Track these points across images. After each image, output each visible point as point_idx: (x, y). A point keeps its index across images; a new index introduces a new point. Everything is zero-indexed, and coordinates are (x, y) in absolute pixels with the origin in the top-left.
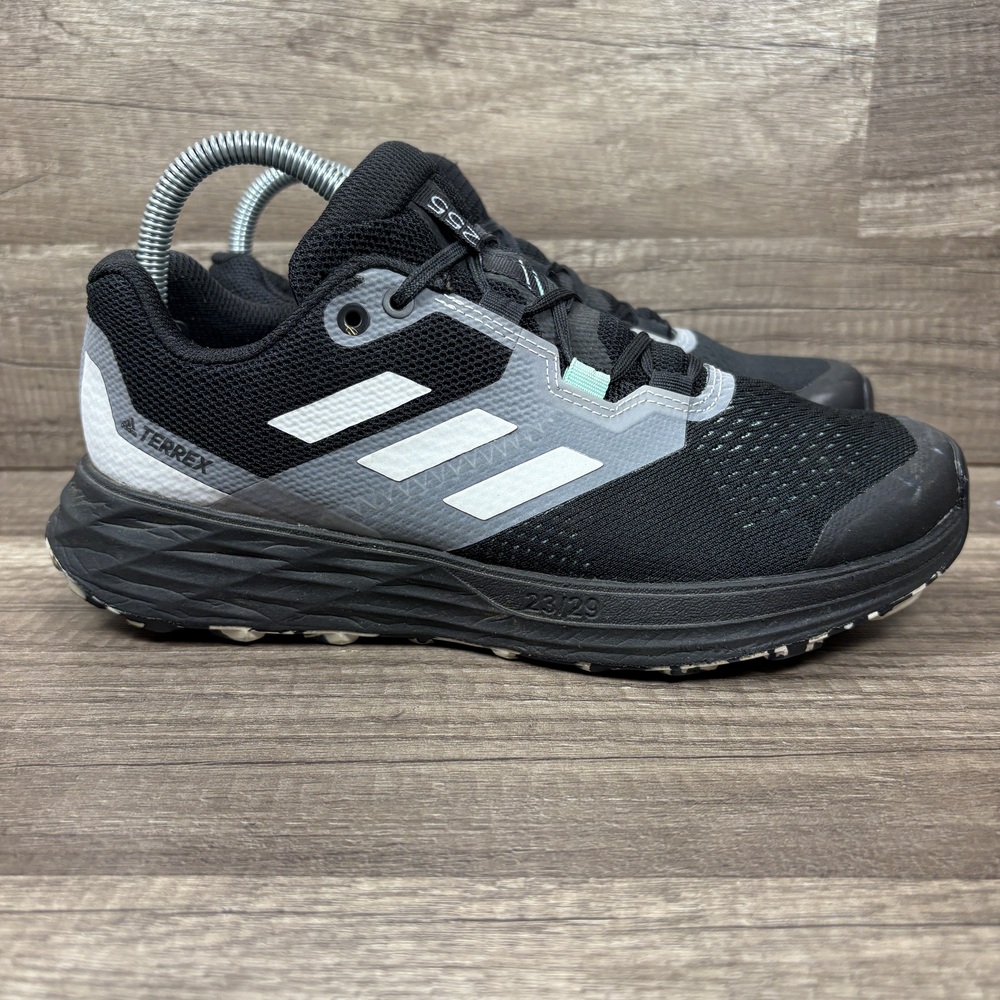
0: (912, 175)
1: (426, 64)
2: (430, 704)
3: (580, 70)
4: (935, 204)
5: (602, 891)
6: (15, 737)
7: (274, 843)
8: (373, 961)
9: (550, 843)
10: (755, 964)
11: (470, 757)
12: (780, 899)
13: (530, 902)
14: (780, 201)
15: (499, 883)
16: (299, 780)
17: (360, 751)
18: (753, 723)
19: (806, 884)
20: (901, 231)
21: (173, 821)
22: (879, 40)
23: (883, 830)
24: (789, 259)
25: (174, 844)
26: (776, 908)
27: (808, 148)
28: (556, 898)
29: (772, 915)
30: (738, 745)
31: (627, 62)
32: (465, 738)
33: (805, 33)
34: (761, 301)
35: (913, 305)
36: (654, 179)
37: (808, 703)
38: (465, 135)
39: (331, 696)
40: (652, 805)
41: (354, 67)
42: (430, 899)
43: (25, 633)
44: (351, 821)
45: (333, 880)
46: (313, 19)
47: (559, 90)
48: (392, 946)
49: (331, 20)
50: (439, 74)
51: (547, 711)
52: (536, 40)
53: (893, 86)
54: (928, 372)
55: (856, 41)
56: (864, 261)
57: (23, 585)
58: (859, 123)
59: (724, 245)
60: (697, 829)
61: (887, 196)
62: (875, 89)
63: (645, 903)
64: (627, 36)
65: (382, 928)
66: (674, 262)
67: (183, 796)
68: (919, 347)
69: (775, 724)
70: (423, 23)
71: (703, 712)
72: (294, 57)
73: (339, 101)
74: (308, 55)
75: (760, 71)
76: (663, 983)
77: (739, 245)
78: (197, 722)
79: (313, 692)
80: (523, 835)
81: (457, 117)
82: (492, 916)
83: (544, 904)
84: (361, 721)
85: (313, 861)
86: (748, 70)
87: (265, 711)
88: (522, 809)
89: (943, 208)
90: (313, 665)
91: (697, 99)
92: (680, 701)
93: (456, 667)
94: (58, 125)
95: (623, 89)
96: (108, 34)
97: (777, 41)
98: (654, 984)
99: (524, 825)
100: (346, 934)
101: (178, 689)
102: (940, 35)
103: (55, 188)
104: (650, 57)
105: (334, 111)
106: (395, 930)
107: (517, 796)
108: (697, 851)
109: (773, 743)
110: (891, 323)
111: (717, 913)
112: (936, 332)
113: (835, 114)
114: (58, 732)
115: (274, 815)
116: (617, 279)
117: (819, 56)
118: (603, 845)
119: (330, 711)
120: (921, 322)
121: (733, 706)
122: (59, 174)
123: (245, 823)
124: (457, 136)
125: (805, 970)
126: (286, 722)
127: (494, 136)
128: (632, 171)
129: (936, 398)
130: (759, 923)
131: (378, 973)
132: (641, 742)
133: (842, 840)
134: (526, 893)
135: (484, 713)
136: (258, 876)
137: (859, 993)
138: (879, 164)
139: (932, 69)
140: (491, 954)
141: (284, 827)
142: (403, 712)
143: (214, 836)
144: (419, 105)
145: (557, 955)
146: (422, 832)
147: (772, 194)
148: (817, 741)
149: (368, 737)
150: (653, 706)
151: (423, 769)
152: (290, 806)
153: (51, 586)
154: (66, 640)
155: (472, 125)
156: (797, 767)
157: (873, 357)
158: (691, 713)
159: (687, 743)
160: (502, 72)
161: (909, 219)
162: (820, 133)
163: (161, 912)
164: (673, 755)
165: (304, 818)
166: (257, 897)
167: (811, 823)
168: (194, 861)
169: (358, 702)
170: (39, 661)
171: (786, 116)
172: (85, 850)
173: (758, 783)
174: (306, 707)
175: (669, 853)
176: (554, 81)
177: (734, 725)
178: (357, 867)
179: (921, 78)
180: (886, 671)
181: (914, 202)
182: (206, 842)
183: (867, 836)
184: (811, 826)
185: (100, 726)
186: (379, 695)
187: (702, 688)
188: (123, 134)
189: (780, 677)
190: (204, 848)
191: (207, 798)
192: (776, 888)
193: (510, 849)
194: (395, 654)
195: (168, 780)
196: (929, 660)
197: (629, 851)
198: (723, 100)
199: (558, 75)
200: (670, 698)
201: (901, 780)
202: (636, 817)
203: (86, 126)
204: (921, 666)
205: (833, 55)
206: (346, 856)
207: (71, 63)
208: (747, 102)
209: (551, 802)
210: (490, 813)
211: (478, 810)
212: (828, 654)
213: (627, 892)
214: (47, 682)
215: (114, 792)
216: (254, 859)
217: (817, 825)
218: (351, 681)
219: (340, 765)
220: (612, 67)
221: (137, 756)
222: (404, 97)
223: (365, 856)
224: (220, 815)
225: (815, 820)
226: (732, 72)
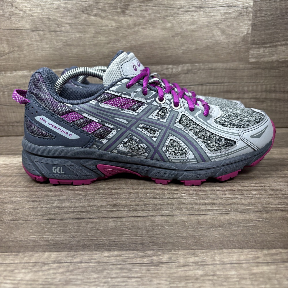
0: (265, 43)
1: (122, 15)
2: (126, 201)
3: (167, 16)
4: (272, 51)
5: (175, 254)
6: (5, 213)
7: (80, 242)
8: (108, 276)
9: (160, 240)
10: (221, 275)
11: (137, 215)
12: (228, 256)
13: (155, 258)
14: (226, 52)
15: (145, 252)
16: (87, 223)
17: (105, 214)
18: (220, 204)
19: (236, 251)
20: (262, 60)
21: (51, 236)
22: (254, 4)
23: (258, 235)
24: (229, 69)
25: (51, 243)
26: (227, 258)
27: (234, 36)
28: (162, 257)
29: (226, 260)
30: (216, 210)
31: (180, 13)
32: (136, 210)
33: (232, 3)
34: (222, 81)
35: (266, 81)
36: (189, 47)
37: (236, 198)
38: (134, 36)
39: (97, 199)
40: (191, 228)
41: (101, 17)
42: (125, 257)
43: (9, 183)
44: (102, 235)
45: (97, 252)
46: (89, 4)
47: (161, 22)
48: (114, 271)
49: (94, 4)
50: (126, 18)
51: (160, 202)
52: (153, 7)
53: (258, 18)
54: (271, 101)
55: (247, 5)
56: (251, 69)
57: (9, 169)
58: (249, 29)
59: (210, 65)
60: (204, 235)
61: (257, 49)
62: (253, 18)
63: (188, 257)
64: (180, 5)
65: (111, 266)
66: (196, 71)
67: (54, 229)
68: (268, 93)
69: (227, 204)
70: (121, 4)
71: (205, 201)
72: (84, 15)
73: (97, 27)
74: (88, 14)
75: (219, 14)
76: (194, 281)
77: (215, 65)
78: (58, 207)
79: (92, 198)
80: (152, 238)
81: (131, 31)
82: (143, 262)
83: (158, 258)
84: (106, 206)
85: (91, 247)
86: (216, 14)
87: (78, 204)
88: (152, 231)
89: (274, 53)
90: (92, 190)
91: (201, 23)
92: (199, 198)
93: (133, 190)
94: (17, 37)
95: (179, 21)
96: (30, 10)
97: (224, 5)
98: (190, 281)
99: (153, 235)
100: (100, 268)
101: (53, 198)
102: (272, 2)
103: (16, 55)
104: (187, 11)
105: (96, 30)
106: (115, 267)
107: (151, 227)
108: (204, 242)
109: (226, 210)
110: (260, 87)
111: (210, 260)
112: (273, 89)
113: (241, 26)
114: (18, 211)
115: (80, 234)
116: (179, 76)
117: (237, 9)
118: (176, 241)
119: (96, 203)
120: (269, 86)
121: (214, 199)
122: (18, 51)
123: (72, 236)
124: (132, 36)
125: (235, 276)
126: (84, 207)
127: (142, 36)
128: (183, 45)
129: (274, 108)
130: (222, 263)
131: (110, 280)
132: (187, 210)
133: (246, 238)
134: (153, 255)
135: (141, 203)
136: (75, 251)
137: (252, 283)
138: (255, 40)
139: (270, 12)
140: (143, 273)
141: (83, 237)
142: (118, 203)
143: (62, 240)
144: (120, 28)
145: (162, 273)
146: (123, 238)
147: (224, 50)
148: (239, 209)
149: (108, 211)
150: (191, 200)
151: (124, 219)
152: (85, 231)
153: (17, 169)
154: (21, 184)
156: (233, 217)
157: (255, 97)
158: (202, 201)
159: (201, 210)
160: (144, 17)
161: (264, 56)
162: (237, 32)
163: (46, 263)
164: (197, 214)
165: (89, 234)
166: (75, 258)
167: (237, 233)
168: (56, 248)
169: (105, 201)
170: (13, 191)
171: (227, 27)
172: (25, 245)
173: (222, 222)
174: (90, 202)
175: (195, 243)
176: (159, 19)
177: (215, 205)
178: (104, 248)
179: (266, 15)
180: (260, 188)
181: (265, 51)
182: (60, 242)
183: (254, 236)
184: (237, 234)
185: (30, 209)
186: (111, 198)
187: (205, 194)
188: (36, 39)
189: (228, 190)
190: (59, 244)
191: (60, 229)
192: (227, 252)
193: (148, 242)
194: (115, 186)
195: (49, 224)
196: (272, 184)
197: (184, 242)
198: (209, 23)
199: (160, 18)
200: (196, 197)
201: (264, 220)
202: (186, 232)
203: (25, 37)
204: (270, 186)
205: (240, 9)
206: (101, 245)
207: (20, 19)
208: (216, 24)
209: (160, 228)
210: (143, 232)
211: (139, 231)
212: (242, 183)
213: (183, 254)
214: (15, 197)
215: (34, 228)
216: (74, 247)
217: (239, 233)
218: (103, 194)
219: (99, 219)
220: (176, 15)
221: (41, 217)
222: (116, 25)
223: (106, 245)
224: (64, 234)
225: (239, 232)
226: (211, 15)
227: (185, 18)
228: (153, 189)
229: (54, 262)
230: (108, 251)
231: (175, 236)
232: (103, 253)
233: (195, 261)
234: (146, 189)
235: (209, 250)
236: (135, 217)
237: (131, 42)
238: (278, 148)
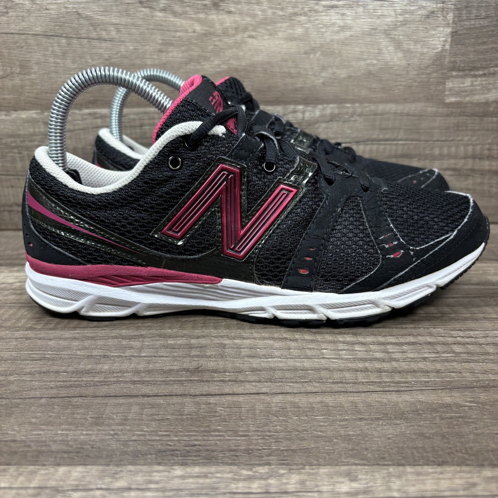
0: (475, 68)
1: (214, 12)
2: (216, 361)
3: (296, 14)
4: (486, 84)
5: (313, 474)
7: (128, 445)
9: (284, 445)
11: (238, 392)
12: (415, 480)
13: (272, 481)
14: (403, 83)
15: (254, 470)
16: (143, 406)
17: (177, 389)
18: (395, 371)
19: (430, 470)
20: (468, 99)
21: (72, 432)
23: (472, 436)
24: (408, 115)
25: (71, 446)
26: (413, 485)
27: (418, 55)
28: (287, 479)
30: (388, 384)
31: (321, 10)
32: (235, 381)
34: (393, 137)
35: (474, 139)
36: (335, 73)
37: (425, 359)
38: (234, 50)
39: (162, 357)
40: (341, 421)
41: (175, 14)
42: (215, 480)
44: (171, 431)
45: (160, 468)
47: (285, 25)
50: (220, 17)
51: (281, 365)
53: (464, 21)
54: (482, 174)
56: (448, 115)
58: (445, 41)
59: (373, 107)
60: (366, 435)
61: (459, 80)
62: (454, 22)
63: (338, 482)
66: (346, 117)
67: (78, 417)
68: (477, 160)
69: (408, 372)
71: (367, 365)
72: (143, 9)
73: (168, 33)
74: (150, 8)
75: (393, 13)
77: (381, 107)
78: (88, 372)
79: (152, 354)
80: (268, 439)
81: (230, 41)
82: (250, 491)
83: (280, 482)
84: (178, 371)
85: (149, 456)
86: (386, 13)
87: (125, 366)
88: (267, 424)
90: (153, 339)
91: (358, 29)
92: (355, 358)
93: (231, 339)
94: (18, 47)
95: (319, 24)
99: (268, 434)
101: (79, 353)
103: (17, 81)
104: (333, 7)
105: (164, 38)
107: (264, 416)
108: (367, 449)
109: (407, 383)
110: (462, 148)
111: (380, 488)
112: (486, 152)
113: (433, 36)
114: (12, 378)
115: (128, 428)
116: (316, 126)
117: (424, 4)
118: (313, 446)
119: (161, 365)
120: (478, 147)
121: (384, 361)
122: (19, 73)
123: (112, 432)
124: (230, 51)
126: (137, 372)
127: (250, 50)
128: (324, 68)
129: (486, 188)
132: (333, 383)
133: (449, 443)
134: (270, 476)
135: (246, 366)
136: (117, 465)
138: (456, 63)
139: (485, 11)
141: (134, 435)
142: (201, 366)
143: (94, 441)
144: (210, 35)
146: (211, 438)
147: (398, 80)
148: (431, 381)
149: (182, 381)
150: (340, 361)
151: (212, 400)
152: (137, 422)
153: (14, 294)
154: (20, 325)
155: (238, 45)
156: (421, 397)
157: (453, 166)
159: (359, 383)
160: (254, 16)
161: (472, 93)
162: (424, 47)
163: (61, 489)
164: (351, 390)
165: (145, 429)
166: (117, 479)
167: (430, 431)
168: (82, 457)
169: (176, 360)
170: (4, 337)
171: (407, 37)
172: (21, 450)
173: (399, 407)
174: (148, 363)
175: (351, 450)
176: (282, 20)
177: (384, 372)
178: (173, 460)
179: (479, 16)
180: (467, 340)
181: (475, 83)
182: (89, 445)
183: (463, 440)
184: (430, 433)
185: (34, 375)
186: (189, 356)
187: (366, 351)
188: (53, 51)
189: (409, 344)
190: (88, 448)
191: (91, 418)
192: (412, 473)
193: (260, 448)
194: (197, 332)
195: (70, 407)
196: (491, 333)
197: (328, 449)
198: (373, 29)
199: (284, 17)
200: (349, 357)
201: (480, 405)
202: (331, 428)
203: (33, 47)
204: (486, 337)
205: (432, 4)
206: (168, 453)
207: (25, 14)
208: (386, 30)
209: (283, 420)
210: (249, 426)
211: (242, 424)
212: (434, 330)
213: (327, 475)
214: (7, 349)
215: (39, 414)
216: (116, 455)
217: (434, 433)
218: (173, 347)
219: (165, 398)
220: (313, 12)
221: (54, 392)
222: (202, 30)
223: (179, 453)
224: (98, 428)
225: (433, 430)
226: (377, 14)
227: (330, 20)
228: (267, 338)
229: (75, 488)
230: (182, 465)
231: (310, 435)
232: (172, 469)
233: (352, 490)
234: (255, 338)
235: (377, 466)
236: (233, 394)
237: (228, 61)
238: (495, 262)
